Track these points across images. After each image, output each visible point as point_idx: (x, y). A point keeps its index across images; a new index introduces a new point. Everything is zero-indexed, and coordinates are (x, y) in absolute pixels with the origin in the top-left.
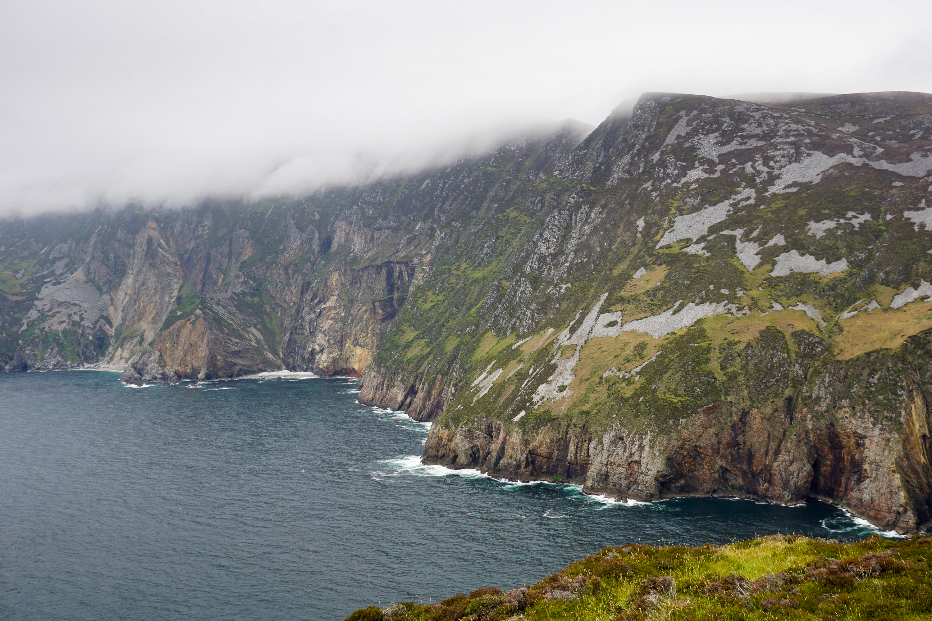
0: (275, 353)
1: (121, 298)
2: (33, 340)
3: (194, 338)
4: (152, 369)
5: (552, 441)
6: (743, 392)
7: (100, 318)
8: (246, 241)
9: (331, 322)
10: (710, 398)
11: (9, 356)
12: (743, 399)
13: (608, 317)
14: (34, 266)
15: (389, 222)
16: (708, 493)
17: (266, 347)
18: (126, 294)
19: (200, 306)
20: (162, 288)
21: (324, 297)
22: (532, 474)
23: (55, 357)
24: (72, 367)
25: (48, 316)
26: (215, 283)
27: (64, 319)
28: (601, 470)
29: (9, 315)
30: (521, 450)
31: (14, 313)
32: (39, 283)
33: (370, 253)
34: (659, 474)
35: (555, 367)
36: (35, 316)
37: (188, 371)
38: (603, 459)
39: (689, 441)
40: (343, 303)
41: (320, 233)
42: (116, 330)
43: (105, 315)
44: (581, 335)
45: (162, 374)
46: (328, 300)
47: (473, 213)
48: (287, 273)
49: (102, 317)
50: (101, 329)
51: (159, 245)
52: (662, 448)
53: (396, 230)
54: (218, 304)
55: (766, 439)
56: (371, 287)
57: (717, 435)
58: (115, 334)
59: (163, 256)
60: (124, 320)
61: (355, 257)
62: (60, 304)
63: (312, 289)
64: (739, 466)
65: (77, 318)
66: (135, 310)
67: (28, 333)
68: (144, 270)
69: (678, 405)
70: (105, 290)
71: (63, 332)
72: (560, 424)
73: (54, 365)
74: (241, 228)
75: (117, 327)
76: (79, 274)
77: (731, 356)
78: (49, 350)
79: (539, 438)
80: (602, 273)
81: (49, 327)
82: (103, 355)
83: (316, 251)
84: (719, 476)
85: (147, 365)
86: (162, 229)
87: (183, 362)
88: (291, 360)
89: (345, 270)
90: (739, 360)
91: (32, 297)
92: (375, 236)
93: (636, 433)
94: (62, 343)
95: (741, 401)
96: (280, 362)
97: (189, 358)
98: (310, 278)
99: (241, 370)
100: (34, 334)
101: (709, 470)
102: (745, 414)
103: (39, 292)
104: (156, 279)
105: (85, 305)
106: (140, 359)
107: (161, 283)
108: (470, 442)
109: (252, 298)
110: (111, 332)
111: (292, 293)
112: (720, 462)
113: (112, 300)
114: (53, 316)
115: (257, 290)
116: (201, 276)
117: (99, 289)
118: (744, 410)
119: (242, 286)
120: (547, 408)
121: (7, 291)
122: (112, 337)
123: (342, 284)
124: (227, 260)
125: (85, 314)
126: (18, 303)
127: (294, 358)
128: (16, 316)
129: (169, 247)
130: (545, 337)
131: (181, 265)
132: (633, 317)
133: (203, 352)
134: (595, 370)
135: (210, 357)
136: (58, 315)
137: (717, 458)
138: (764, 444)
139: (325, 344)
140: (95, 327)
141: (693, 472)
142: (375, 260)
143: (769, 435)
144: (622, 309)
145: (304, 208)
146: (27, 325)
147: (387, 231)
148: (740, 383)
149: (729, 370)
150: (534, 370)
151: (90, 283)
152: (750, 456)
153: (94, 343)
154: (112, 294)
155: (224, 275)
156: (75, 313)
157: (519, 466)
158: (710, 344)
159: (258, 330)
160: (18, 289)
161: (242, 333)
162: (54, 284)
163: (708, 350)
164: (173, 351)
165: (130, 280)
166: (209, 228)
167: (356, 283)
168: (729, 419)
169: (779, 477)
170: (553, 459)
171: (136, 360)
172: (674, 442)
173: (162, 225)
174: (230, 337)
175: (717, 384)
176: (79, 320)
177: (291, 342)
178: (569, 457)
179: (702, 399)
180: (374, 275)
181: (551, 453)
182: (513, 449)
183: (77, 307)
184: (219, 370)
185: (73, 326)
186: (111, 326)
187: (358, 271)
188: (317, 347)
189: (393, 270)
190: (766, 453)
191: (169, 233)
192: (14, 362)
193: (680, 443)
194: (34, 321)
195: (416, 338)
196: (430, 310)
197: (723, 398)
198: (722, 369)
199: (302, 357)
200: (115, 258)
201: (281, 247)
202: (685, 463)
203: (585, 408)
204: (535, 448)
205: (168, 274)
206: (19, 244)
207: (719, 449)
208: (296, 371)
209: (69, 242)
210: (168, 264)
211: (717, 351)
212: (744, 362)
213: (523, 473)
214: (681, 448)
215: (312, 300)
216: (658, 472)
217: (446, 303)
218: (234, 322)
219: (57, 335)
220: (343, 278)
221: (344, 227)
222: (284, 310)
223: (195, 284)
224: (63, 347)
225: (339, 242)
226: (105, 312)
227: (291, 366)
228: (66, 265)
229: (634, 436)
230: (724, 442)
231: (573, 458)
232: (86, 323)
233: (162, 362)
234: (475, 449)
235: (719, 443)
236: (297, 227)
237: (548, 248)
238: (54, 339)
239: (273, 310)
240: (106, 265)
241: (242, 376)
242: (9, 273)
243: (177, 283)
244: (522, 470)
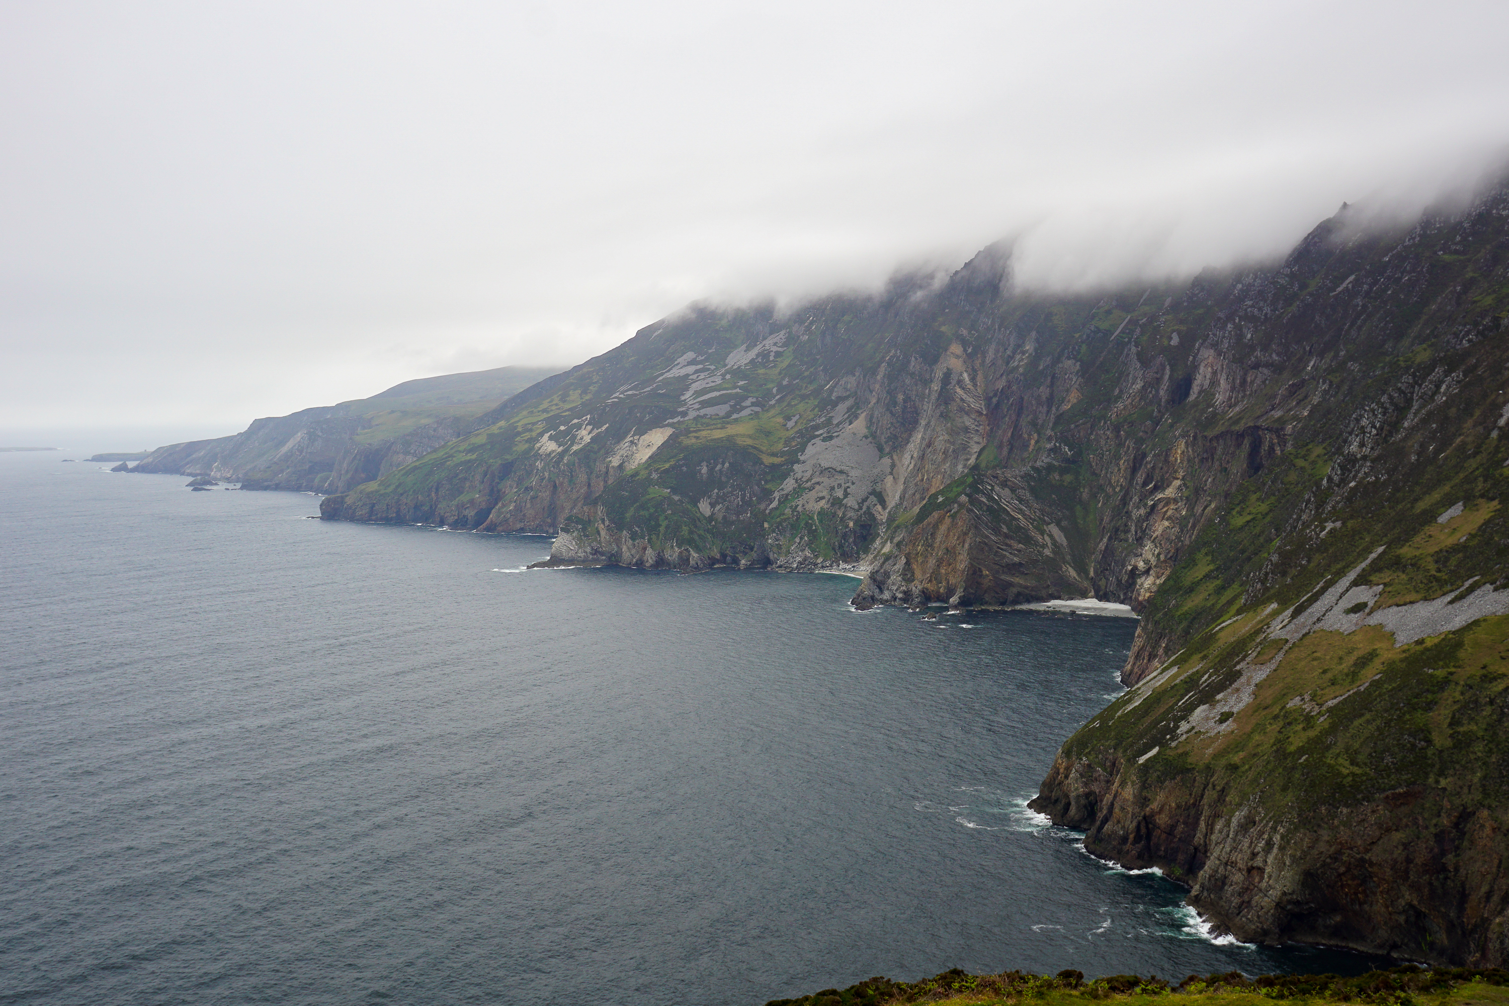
0: (1082, 569)
1: (907, 463)
2: (780, 523)
3: (953, 541)
4: (893, 584)
5: (1178, 806)
6: (1474, 773)
7: (871, 494)
8: (1074, 380)
9: (1166, 523)
10: (1404, 777)
11: (749, 545)
12: (1470, 787)
13: (1363, 594)
14: (813, 410)
15: (1270, 356)
16: (1381, 946)
17: (1068, 558)
18: (912, 457)
19: (968, 490)
20: (954, 451)
21: (1162, 480)
22: (1140, 856)
23: (803, 551)
24: (823, 567)
25: (805, 488)
26: (1026, 446)
27: (825, 493)
28: (1217, 871)
29: (759, 484)
30: (1133, 814)
31: (767, 482)
32: (806, 436)
33: (1237, 409)
34: (1285, 898)
35: (1239, 674)
36: (791, 488)
37: (941, 590)
38: (1223, 853)
39: (1351, 849)
40: (1186, 493)
41: (1172, 371)
42: (890, 512)
43: (878, 489)
44: (1304, 623)
45: (905, 593)
46: (1168, 486)
47: (1388, 346)
48: (1118, 436)
49: (874, 493)
50: (869, 513)
51: (960, 382)
52: (1298, 854)
53: (1278, 369)
54: (1004, 484)
55: (1494, 870)
56: (1226, 469)
57: (1406, 846)
58: (888, 519)
59: (962, 400)
60: (902, 498)
61: (1214, 414)
62: (823, 471)
63: (1146, 467)
64: (1443, 909)
65: (839, 493)
66: (916, 485)
67: (778, 512)
68: (933, 423)
69: (1345, 782)
70: (887, 450)
71: (819, 513)
72: (1195, 780)
73: (800, 563)
74: (1068, 358)
75: (892, 509)
76: (860, 425)
77: (1476, 702)
78: (797, 540)
79: (1160, 797)
80: (1400, 506)
81: (803, 505)
82: (866, 551)
83: (1163, 400)
84: (1407, 921)
85: (889, 578)
86: (969, 356)
87: (935, 576)
88: (1103, 583)
89: (1195, 437)
90: (1488, 710)
91: (793, 459)
92: (1249, 379)
93: (1270, 818)
94: (816, 530)
95: (1466, 790)
96: (1086, 584)
97: (943, 571)
98: (1147, 447)
99: (1019, 594)
100: (784, 514)
101: (1387, 907)
102: (1465, 816)
103: (803, 451)
104: (947, 437)
105: (853, 473)
106: (881, 566)
107: (953, 443)
108: (1086, 784)
109: (1061, 475)
110: (882, 515)
111: (1119, 470)
112: (1408, 896)
113: (893, 466)
114: (811, 489)
115: (1074, 462)
116: (1009, 434)
117: (880, 449)
118: (1465, 808)
119: (1049, 455)
120: (1188, 748)
121: (764, 449)
122: (883, 523)
123: (1189, 461)
124: (1045, 409)
125: (852, 487)
126: (773, 467)
127: (1107, 579)
128: (767, 487)
129: (975, 385)
130: (1259, 618)
131: (987, 415)
132: (1396, 600)
133: (962, 563)
134: (1285, 691)
135: (971, 572)
136: (817, 487)
137: (1403, 888)
138: (1489, 877)
139: (1153, 561)
140: (861, 508)
141: (1361, 904)
142: (1237, 422)
143: (1500, 862)
144: (1387, 580)
145: (1159, 326)
146: (779, 500)
147: (1265, 371)
148: (1472, 757)
149: (1461, 729)
150: (1210, 677)
151: (870, 439)
152: (1463, 897)
153: (855, 532)
154: (895, 457)
155: (1039, 434)
156: (840, 486)
157: (1124, 839)
158: (1451, 674)
159: (1062, 529)
160: (780, 446)
161: (1033, 533)
162: (824, 440)
163: (1444, 684)
164: (926, 557)
165: (918, 437)
166: (1031, 355)
167: (1207, 459)
168: (1434, 821)
169: (1498, 946)
170: (1175, 837)
171: (876, 568)
172: (1322, 847)
173: (970, 350)
174: (1008, 541)
175: (1430, 752)
176: (841, 497)
177: (1108, 552)
178: (1196, 839)
179: (1389, 776)
180: (1232, 449)
181: (1173, 827)
182: (1122, 809)
183: (844, 476)
184: (986, 592)
185: (833, 505)
186: (884, 508)
187: (1211, 440)
188: (1141, 565)
189: (1260, 442)
190: (1489, 895)
191: (977, 363)
192: (754, 555)
193: (1333, 849)
194: (787, 495)
195: (1207, 576)
196: (1242, 528)
197: (1431, 780)
198: (1451, 725)
199: (1117, 578)
200: (905, 401)
201: (1117, 392)
202: (1342, 886)
203: (1236, 759)
204: (1153, 814)
205: (966, 430)
206: (806, 374)
207: (1407, 872)
208: (1108, 601)
209: (857, 374)
210: (967, 414)
211: (1459, 688)
212: (1495, 717)
213: (1128, 852)
214: (1335, 857)
215: (1145, 484)
216: (1284, 894)
217: (1268, 519)
218: (1024, 515)
219: (811, 518)
220: (1190, 449)
221: (1211, 359)
222: (1108, 497)
223: (1000, 447)
224: (815, 537)
225: (1202, 385)
226: (879, 485)
227: (1101, 593)
228: (849, 409)
229: (1266, 825)
230: (1419, 861)
231: (1202, 842)
232: (851, 502)
233: (908, 574)
234: (1092, 798)
235: (1409, 861)
236: (1139, 359)
237: (1362, 445)
238: (807, 524)
239: (1094, 496)
240: (891, 413)
241: (1021, 603)
242: (780, 420)
243: (978, 443)
244: (1128, 846)
